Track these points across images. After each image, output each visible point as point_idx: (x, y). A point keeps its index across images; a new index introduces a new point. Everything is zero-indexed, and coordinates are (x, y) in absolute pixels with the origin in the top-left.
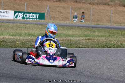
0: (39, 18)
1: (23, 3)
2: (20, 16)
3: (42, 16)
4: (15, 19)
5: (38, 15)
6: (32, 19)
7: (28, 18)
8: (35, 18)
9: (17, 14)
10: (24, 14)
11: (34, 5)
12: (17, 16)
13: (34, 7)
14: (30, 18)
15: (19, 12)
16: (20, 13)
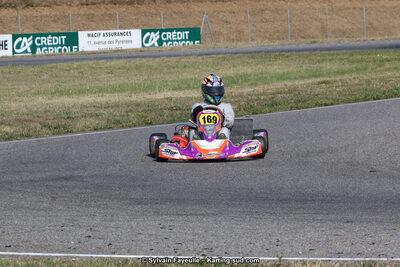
0: (190, 40)
1: (153, 11)
2: (154, 37)
3: (195, 34)
4: (146, 45)
5: (187, 33)
6: (177, 41)
7: (169, 40)
8: (182, 40)
9: (148, 34)
10: (160, 34)
11: (175, 12)
12: (148, 38)
13: (174, 16)
14: (173, 41)
15: (150, 31)
16: (153, 33)
